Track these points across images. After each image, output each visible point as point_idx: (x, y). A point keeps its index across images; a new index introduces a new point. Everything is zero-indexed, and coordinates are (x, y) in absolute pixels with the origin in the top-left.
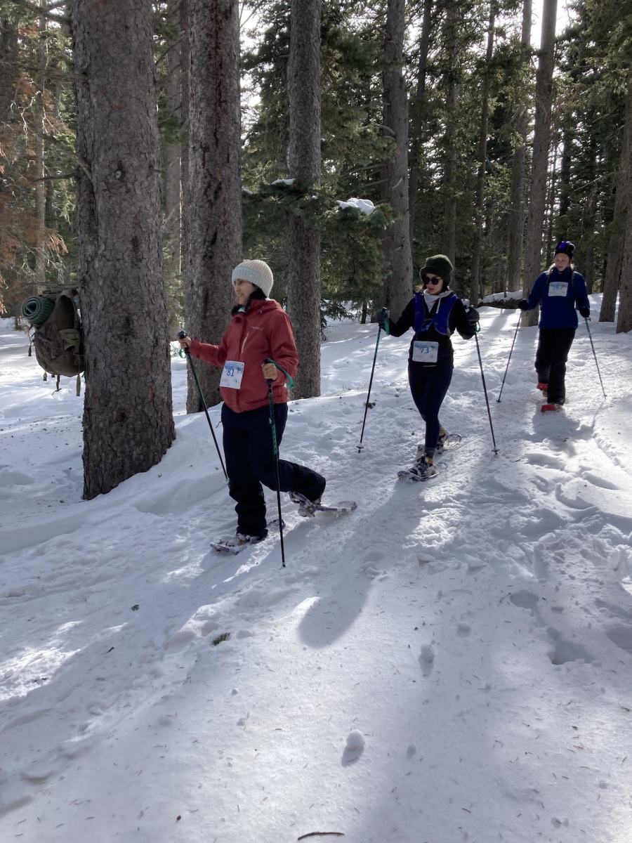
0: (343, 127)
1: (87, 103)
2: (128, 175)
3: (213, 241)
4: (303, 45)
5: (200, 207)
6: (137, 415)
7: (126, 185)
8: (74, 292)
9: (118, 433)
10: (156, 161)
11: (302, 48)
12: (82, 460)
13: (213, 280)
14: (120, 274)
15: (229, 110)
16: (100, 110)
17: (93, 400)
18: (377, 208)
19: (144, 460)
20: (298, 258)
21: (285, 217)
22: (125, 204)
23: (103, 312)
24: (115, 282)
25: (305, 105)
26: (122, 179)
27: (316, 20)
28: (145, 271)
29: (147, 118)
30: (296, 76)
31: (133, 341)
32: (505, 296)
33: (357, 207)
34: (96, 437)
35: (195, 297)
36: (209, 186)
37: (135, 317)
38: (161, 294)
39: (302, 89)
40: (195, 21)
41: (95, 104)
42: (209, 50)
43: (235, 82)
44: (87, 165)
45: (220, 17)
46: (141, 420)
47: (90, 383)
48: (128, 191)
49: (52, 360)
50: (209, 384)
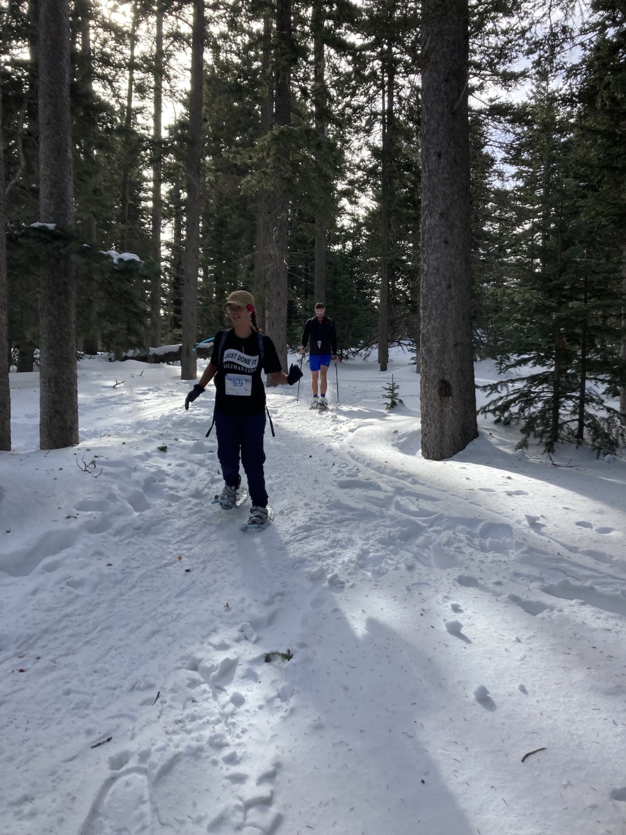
20: (55, 302)
39: (56, 138)
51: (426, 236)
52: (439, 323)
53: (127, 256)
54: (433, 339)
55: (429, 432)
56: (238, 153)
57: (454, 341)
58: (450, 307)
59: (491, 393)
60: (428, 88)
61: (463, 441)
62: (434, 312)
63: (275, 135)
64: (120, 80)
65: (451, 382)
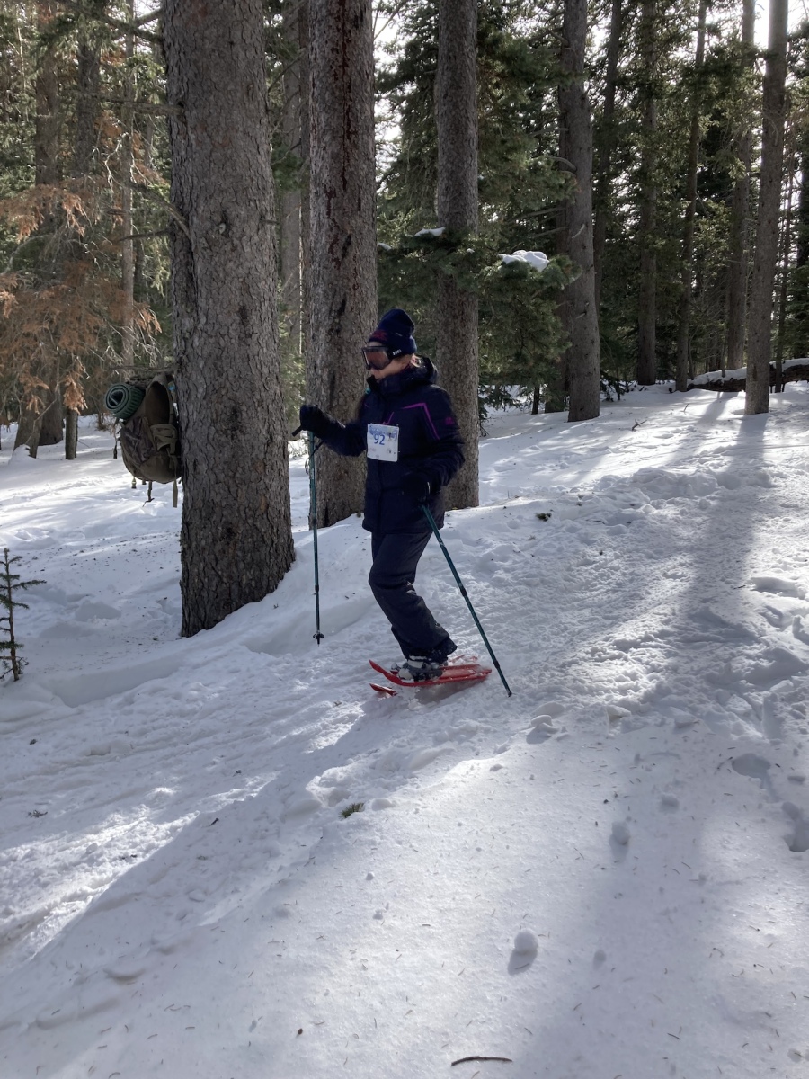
0: (507, 160)
1: (183, 141)
2: (234, 229)
3: (341, 311)
4: (455, 57)
5: (324, 267)
6: (247, 530)
7: (232, 241)
8: (169, 378)
9: (224, 552)
10: (268, 209)
11: (453, 61)
12: (180, 588)
13: (341, 360)
14: (225, 353)
15: (360, 142)
16: (198, 149)
17: (192, 512)
18: (552, 262)
19: (256, 587)
20: (450, 329)
21: (432, 278)
22: (231, 265)
23: (204, 402)
24: (219, 364)
25: (457, 133)
26: (226, 235)
27: (470, 24)
28: (256, 349)
29: (259, 157)
30: (445, 97)
31: (241, 437)
32: (724, 375)
33: (525, 260)
34: (196, 559)
35: (318, 382)
36: (336, 241)
37: (244, 408)
38: (277, 378)
39: (453, 113)
40: (317, 33)
41: (194, 143)
42: (334, 68)
43: (367, 107)
44: (183, 218)
45: (348, 27)
46: (252, 537)
47: (190, 491)
48: (234, 249)
49: (142, 462)
50: (336, 492)
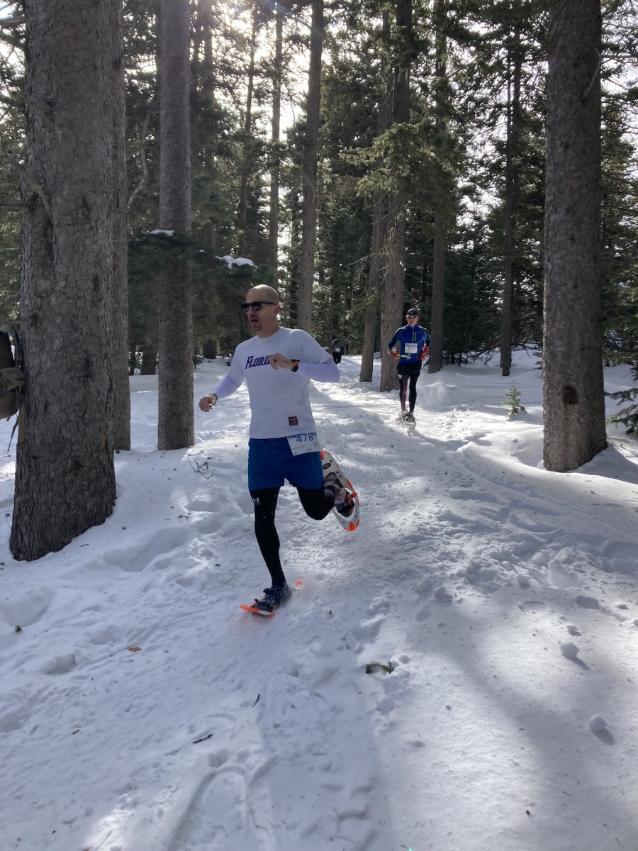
1: (48, 134)
2: (93, 213)
6: (92, 463)
7: (91, 222)
9: (73, 483)
14: (80, 313)
16: (63, 142)
19: (97, 512)
20: (173, 307)
22: (88, 241)
24: (75, 322)
28: (102, 312)
31: (91, 384)
37: (94, 359)
39: (175, 146)
41: (59, 137)
44: (47, 197)
46: (96, 469)
47: (38, 429)
48: (91, 229)
51: (550, 233)
52: (565, 325)
53: (242, 261)
54: (558, 343)
55: (552, 442)
56: (355, 153)
57: (581, 344)
58: (576, 308)
59: (622, 401)
60: (555, 74)
61: (589, 451)
62: (559, 314)
63: (392, 133)
64: (240, 86)
65: (577, 388)
